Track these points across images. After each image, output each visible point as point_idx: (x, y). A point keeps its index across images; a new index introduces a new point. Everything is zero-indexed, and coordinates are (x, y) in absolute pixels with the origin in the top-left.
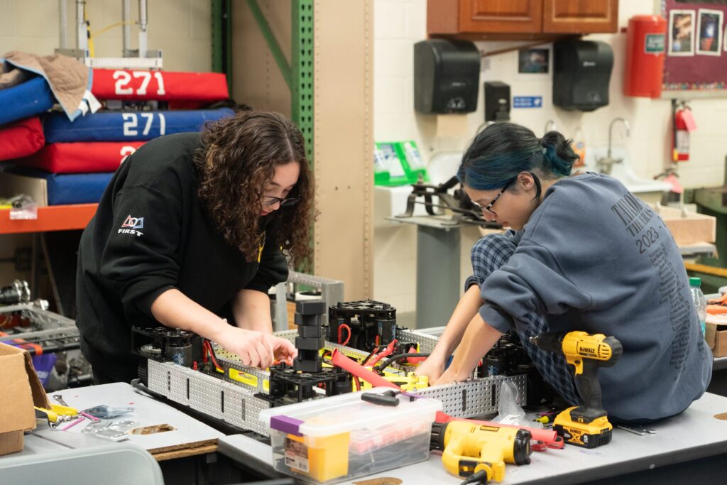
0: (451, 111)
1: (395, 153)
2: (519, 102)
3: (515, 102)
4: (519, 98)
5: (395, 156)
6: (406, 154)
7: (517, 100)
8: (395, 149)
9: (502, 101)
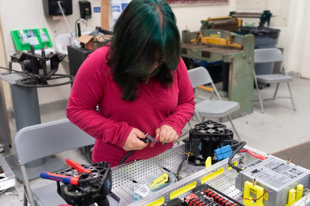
0: (59, 14)
1: (35, 34)
2: (97, 10)
3: (94, 9)
4: (97, 8)
5: (35, 36)
6: (40, 34)
7: (95, 9)
8: (35, 32)
9: (87, 9)
